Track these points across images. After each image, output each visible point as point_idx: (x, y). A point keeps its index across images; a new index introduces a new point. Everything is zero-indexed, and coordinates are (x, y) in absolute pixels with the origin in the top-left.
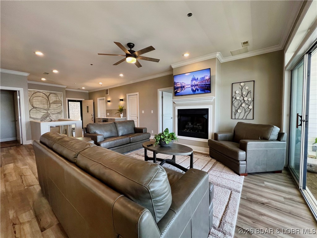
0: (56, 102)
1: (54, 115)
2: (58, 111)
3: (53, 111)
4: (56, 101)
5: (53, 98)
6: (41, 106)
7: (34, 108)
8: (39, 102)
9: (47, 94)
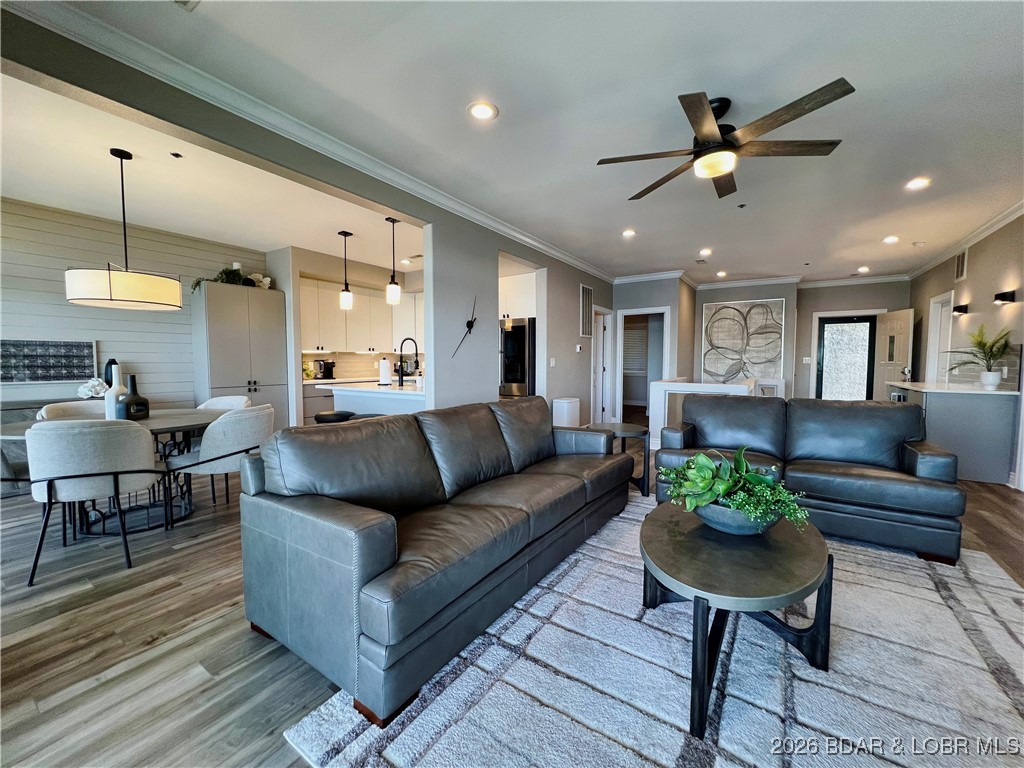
0: (765, 330)
1: (756, 368)
2: (769, 356)
3: (755, 355)
4: (766, 327)
5: (757, 320)
6: (728, 343)
7: (713, 347)
8: (725, 332)
9: (745, 310)
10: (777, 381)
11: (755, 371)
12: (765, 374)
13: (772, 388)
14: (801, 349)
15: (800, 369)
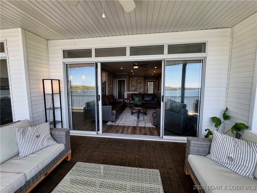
1: (139, 89)
2: (140, 87)
4: (140, 82)
5: (139, 81)
6: (134, 85)
7: (132, 85)
8: (134, 83)
9: (137, 79)
10: (142, 91)
11: (138, 90)
12: (140, 90)
13: (141, 92)
14: (145, 86)
15: (144, 89)
